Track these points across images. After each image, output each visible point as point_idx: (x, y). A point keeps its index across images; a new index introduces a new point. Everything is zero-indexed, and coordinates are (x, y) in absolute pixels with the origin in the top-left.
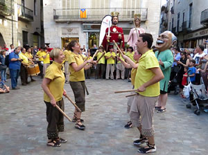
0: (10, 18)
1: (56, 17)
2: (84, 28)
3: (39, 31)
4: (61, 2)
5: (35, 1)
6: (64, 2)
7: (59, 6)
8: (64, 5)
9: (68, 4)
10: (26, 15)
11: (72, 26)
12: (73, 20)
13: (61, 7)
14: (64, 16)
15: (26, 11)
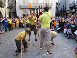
0: (4, 7)
1: (20, 7)
3: (15, 12)
4: (22, 2)
5: (13, 1)
7: (21, 3)
9: (25, 2)
10: (10, 6)
11: (26, 10)
12: (26, 8)
13: (22, 3)
14: (23, 6)
15: (10, 5)
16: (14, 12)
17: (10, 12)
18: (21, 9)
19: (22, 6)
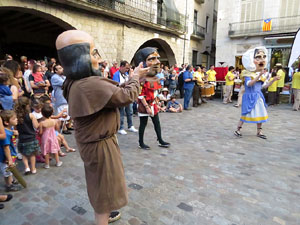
0: (182, 36)
1: (231, 33)
2: (267, 43)
3: (209, 50)
4: (239, 15)
6: (243, 14)
7: (236, 18)
8: (242, 18)
9: (248, 16)
10: (199, 34)
11: (250, 42)
12: (252, 34)
13: (238, 20)
14: (241, 31)
15: (198, 29)
16: (206, 53)
17: (195, 52)
18: (232, 39)
19: (238, 28)
